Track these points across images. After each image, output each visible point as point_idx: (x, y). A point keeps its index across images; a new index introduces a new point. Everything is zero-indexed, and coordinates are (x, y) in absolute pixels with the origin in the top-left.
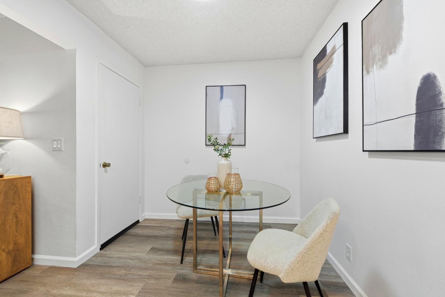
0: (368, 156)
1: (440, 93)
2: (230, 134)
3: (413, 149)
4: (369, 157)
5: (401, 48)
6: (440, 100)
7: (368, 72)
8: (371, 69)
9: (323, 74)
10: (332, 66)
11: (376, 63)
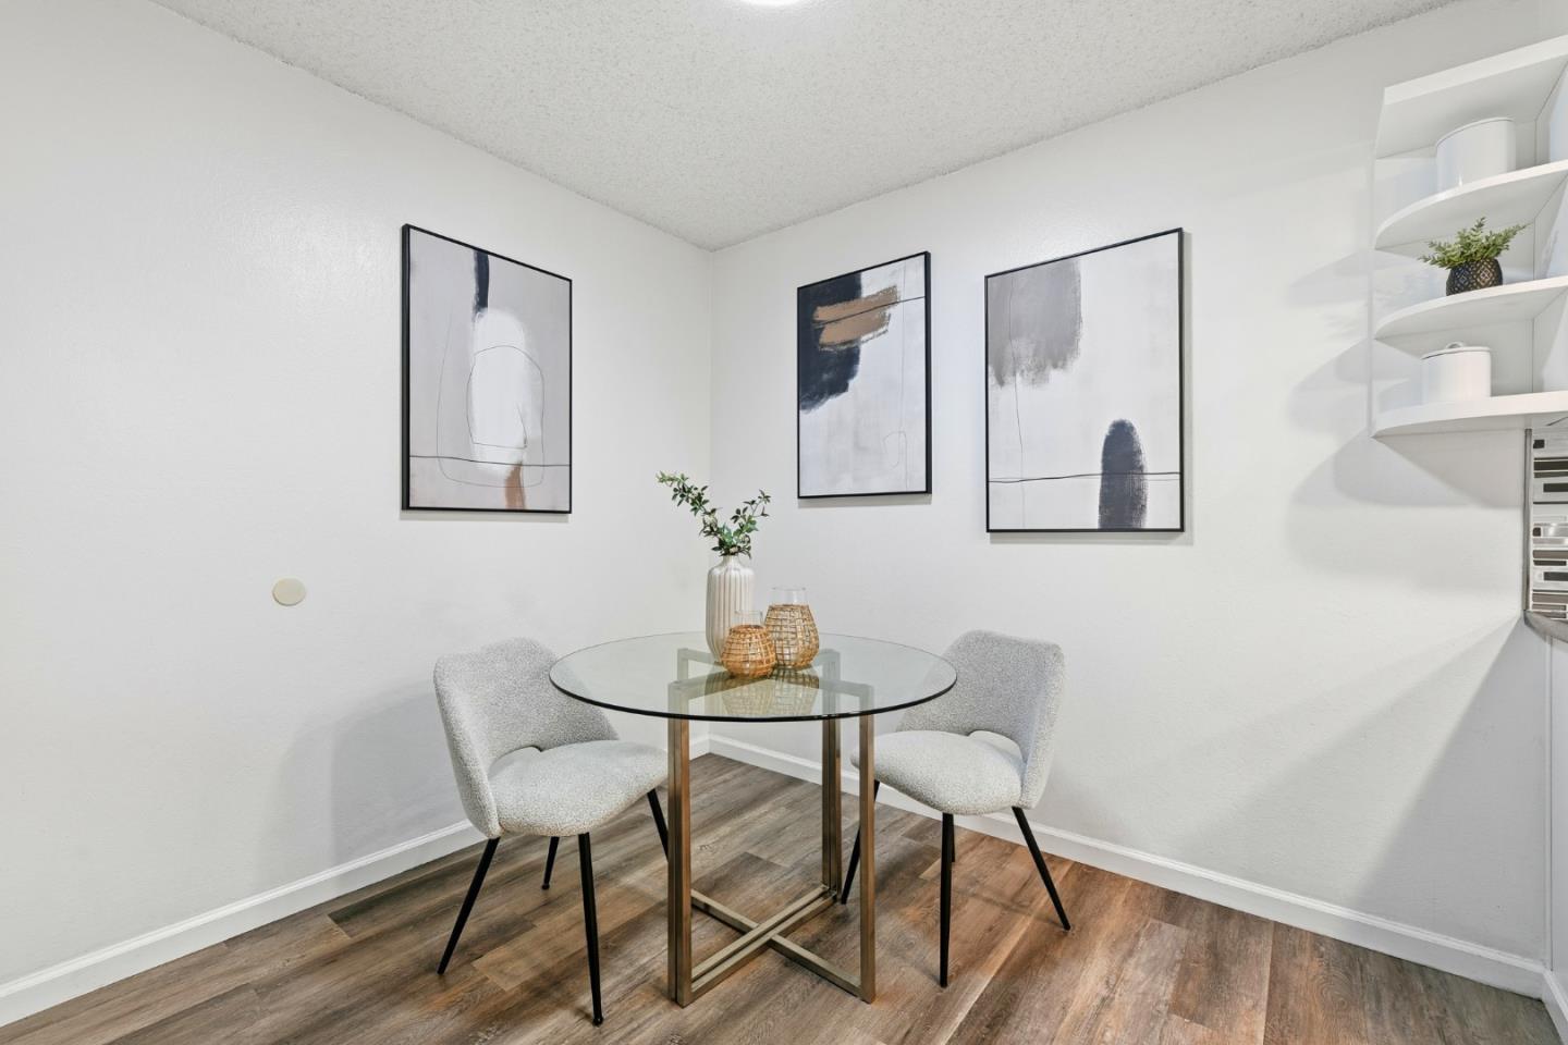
0: (989, 540)
1: (1139, 452)
2: (519, 466)
3: (1096, 526)
4: (992, 542)
5: (1077, 365)
6: (1139, 461)
7: (1001, 382)
8: (1008, 378)
9: (850, 338)
10: (884, 332)
11: (1023, 371)
